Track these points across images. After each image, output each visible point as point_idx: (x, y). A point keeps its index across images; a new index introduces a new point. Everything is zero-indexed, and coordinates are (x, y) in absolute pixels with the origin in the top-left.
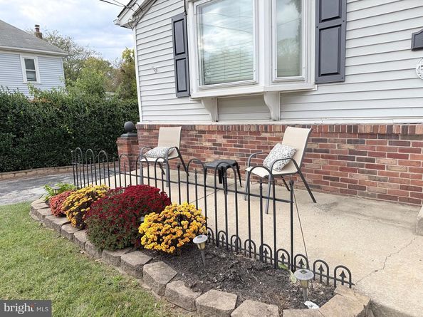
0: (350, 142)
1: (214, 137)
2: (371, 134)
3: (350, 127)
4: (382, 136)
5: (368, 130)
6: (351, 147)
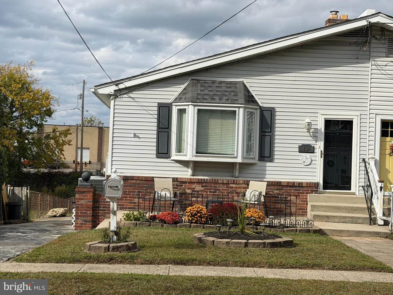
0: (277, 189)
2: (286, 186)
3: (278, 182)
4: (290, 187)
5: (285, 184)
6: (278, 192)
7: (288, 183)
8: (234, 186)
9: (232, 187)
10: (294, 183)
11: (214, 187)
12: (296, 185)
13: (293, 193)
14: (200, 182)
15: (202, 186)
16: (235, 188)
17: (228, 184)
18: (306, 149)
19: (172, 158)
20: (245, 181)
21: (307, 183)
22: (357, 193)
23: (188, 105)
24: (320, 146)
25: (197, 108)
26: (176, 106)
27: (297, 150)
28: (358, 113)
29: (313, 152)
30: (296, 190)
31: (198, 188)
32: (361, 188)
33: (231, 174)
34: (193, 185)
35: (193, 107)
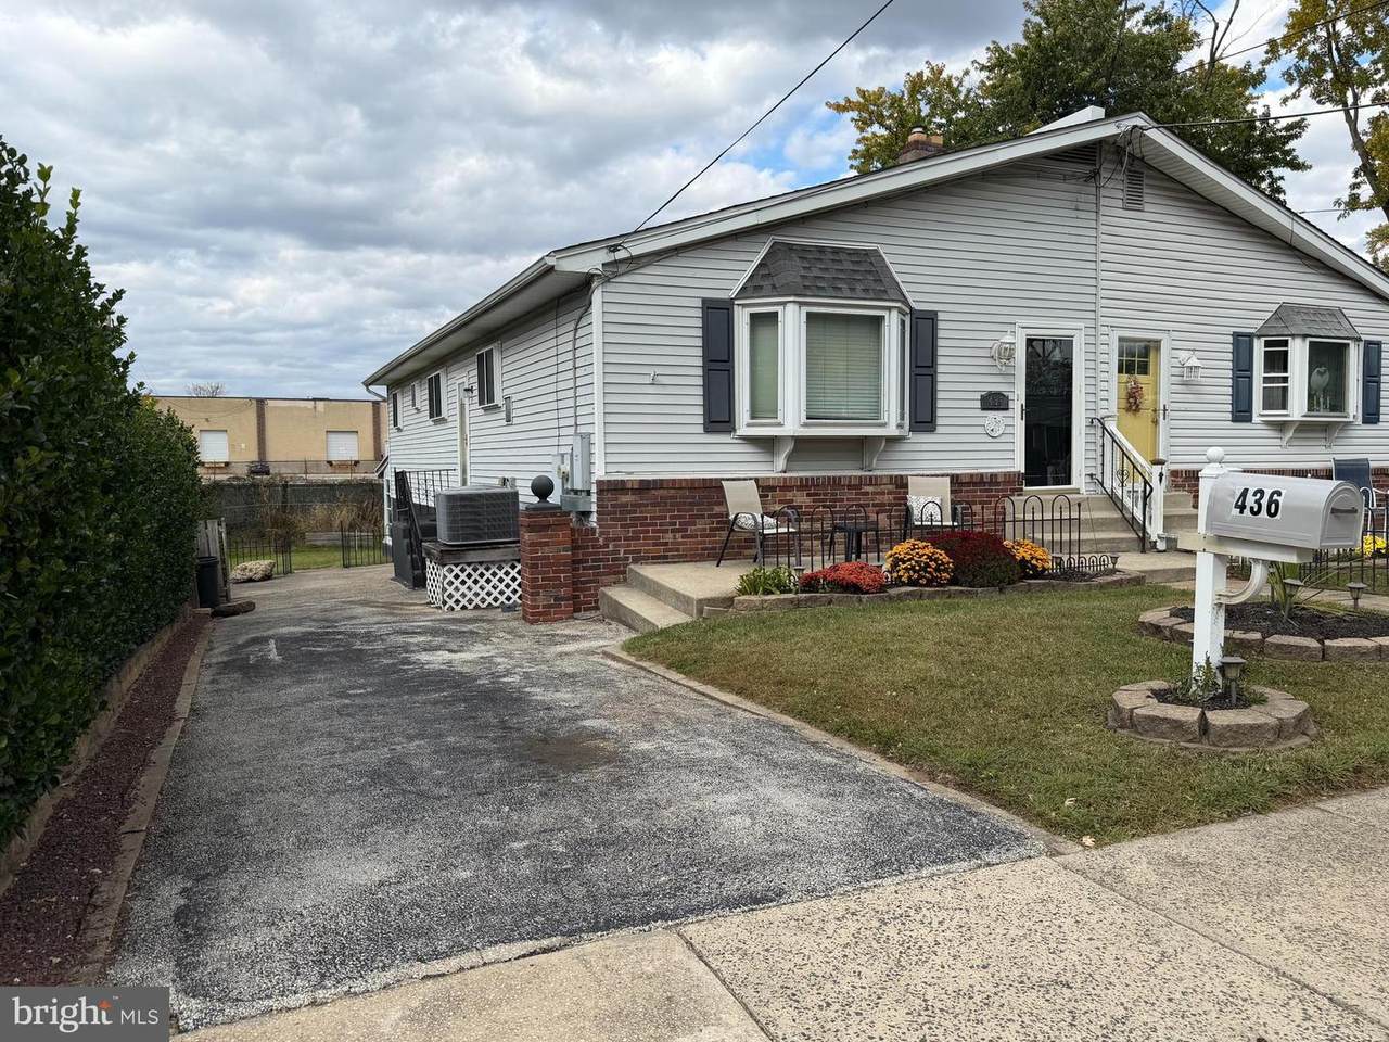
1: (789, 495)
4: (975, 484)
7: (972, 476)
8: (870, 489)
9: (867, 493)
10: (982, 475)
11: (832, 494)
12: (985, 480)
13: (981, 496)
14: (804, 485)
15: (808, 495)
16: (874, 493)
17: (858, 486)
18: (994, 402)
19: (739, 433)
20: (891, 477)
21: (1005, 474)
22: (1083, 490)
23: (784, 304)
24: (1018, 396)
25: (805, 309)
26: (744, 306)
27: (978, 404)
28: (1081, 325)
29: (1007, 409)
30: (986, 491)
31: (801, 499)
32: (1088, 479)
33: (859, 465)
34: (791, 493)
35: (797, 307)
